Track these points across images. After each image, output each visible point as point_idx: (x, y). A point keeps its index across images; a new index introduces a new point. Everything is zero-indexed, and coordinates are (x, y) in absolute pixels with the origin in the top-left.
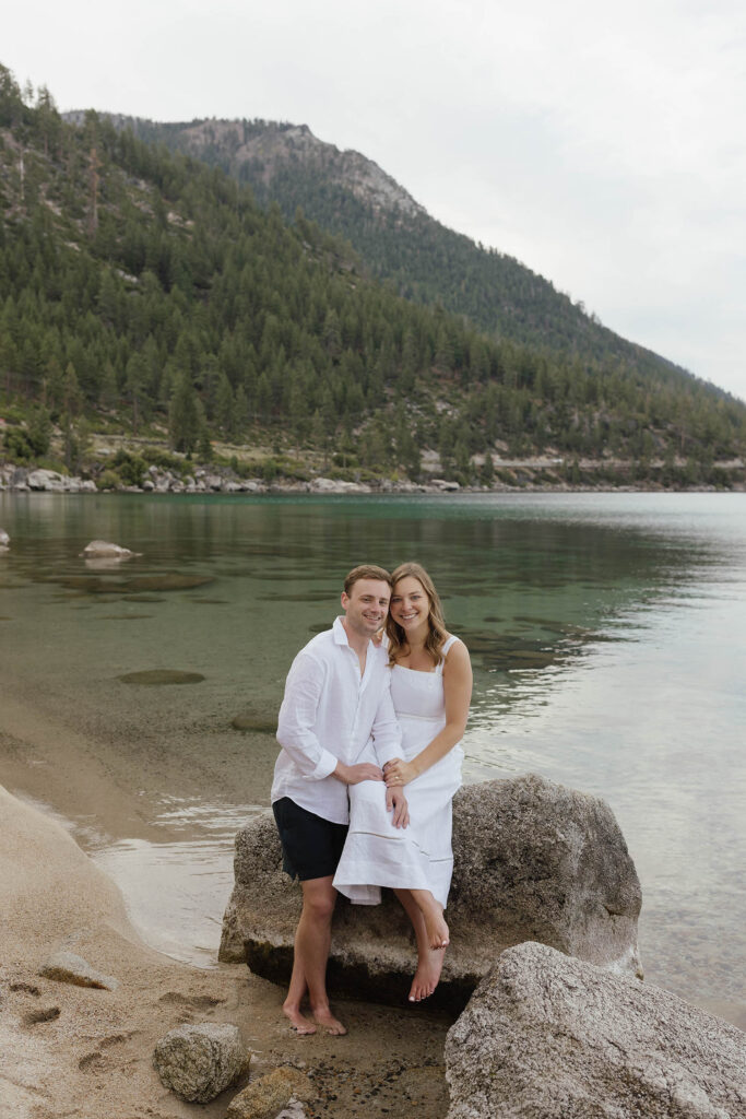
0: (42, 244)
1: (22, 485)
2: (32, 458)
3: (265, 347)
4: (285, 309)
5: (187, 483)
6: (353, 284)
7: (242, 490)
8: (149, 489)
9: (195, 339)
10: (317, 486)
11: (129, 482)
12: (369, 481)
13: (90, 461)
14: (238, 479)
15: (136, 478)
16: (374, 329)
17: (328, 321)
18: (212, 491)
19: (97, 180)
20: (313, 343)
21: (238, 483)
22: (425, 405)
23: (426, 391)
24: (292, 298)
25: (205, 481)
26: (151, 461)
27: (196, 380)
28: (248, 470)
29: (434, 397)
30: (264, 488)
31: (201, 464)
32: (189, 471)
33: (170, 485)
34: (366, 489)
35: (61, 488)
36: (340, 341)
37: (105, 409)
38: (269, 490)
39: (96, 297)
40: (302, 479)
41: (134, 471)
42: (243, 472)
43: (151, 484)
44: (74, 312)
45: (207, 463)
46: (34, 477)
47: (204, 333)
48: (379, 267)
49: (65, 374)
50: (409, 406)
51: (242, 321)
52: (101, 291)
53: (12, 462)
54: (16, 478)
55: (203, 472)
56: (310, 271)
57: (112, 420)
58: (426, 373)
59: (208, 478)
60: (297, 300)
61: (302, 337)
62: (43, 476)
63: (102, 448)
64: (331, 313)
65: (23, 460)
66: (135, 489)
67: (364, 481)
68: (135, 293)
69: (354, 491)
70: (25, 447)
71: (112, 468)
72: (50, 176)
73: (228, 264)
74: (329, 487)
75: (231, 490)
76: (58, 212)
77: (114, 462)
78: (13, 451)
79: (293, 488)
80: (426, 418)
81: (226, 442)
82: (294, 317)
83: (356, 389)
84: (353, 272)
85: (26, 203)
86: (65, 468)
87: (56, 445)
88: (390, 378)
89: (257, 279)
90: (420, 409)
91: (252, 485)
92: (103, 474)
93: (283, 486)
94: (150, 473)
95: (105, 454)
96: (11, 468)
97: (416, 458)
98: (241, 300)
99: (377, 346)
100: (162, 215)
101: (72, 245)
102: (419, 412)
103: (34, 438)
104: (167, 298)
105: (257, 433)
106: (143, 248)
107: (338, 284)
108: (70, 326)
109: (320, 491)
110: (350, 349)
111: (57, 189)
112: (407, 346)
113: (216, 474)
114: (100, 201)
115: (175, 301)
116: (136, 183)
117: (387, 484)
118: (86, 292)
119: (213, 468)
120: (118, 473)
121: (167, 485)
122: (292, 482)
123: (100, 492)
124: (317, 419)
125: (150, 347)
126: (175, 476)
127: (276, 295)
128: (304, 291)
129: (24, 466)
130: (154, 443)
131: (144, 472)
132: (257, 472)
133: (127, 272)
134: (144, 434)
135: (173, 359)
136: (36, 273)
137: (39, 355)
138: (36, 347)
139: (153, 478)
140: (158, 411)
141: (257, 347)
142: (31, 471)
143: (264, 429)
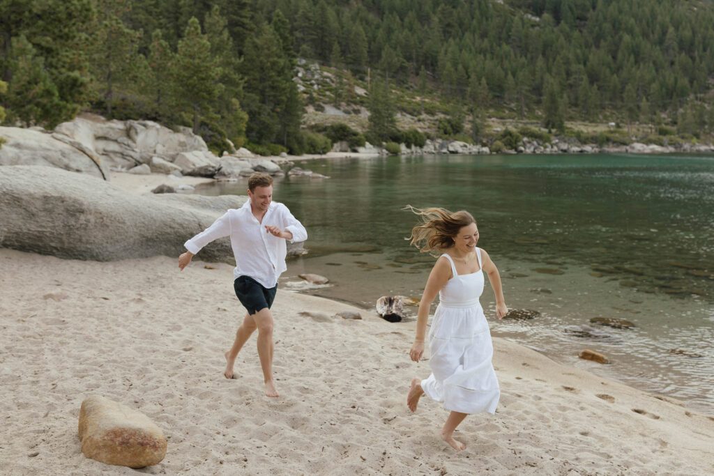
0: (480, 3)
1: (445, 150)
2: (452, 135)
3: (620, 56)
4: (637, 30)
5: (545, 147)
6: (695, 6)
7: (581, 151)
8: (521, 151)
9: (571, 56)
10: (633, 148)
11: (509, 147)
12: (674, 144)
13: (487, 136)
14: (579, 144)
15: (514, 145)
16: (704, 38)
17: (668, 36)
18: (560, 152)
20: (657, 52)
21: (579, 147)
24: (644, 21)
25: (557, 146)
26: (524, 133)
27: (569, 82)
28: (587, 139)
30: (597, 150)
31: (556, 135)
32: (549, 140)
33: (534, 149)
34: (671, 149)
35: (466, 151)
36: (677, 48)
37: (509, 102)
38: (600, 152)
39: (510, 34)
40: (624, 144)
41: (513, 141)
42: (582, 140)
43: (522, 148)
44: (495, 44)
45: (560, 135)
46: (452, 146)
47: (578, 51)
49: (480, 84)
51: (606, 40)
52: (513, 30)
53: (441, 137)
54: (442, 146)
55: (557, 141)
57: (511, 110)
59: (560, 144)
60: (648, 23)
61: (646, 46)
62: (457, 145)
63: (496, 127)
64: (671, 30)
65: (447, 136)
66: (513, 152)
67: (670, 144)
68: (537, 28)
70: (449, 128)
71: (500, 140)
73: (600, 3)
74: (641, 149)
75: (574, 151)
77: (502, 135)
78: (442, 131)
79: (616, 150)
81: (584, 121)
82: (645, 35)
83: (685, 81)
86: (470, 140)
87: (467, 126)
88: (712, 72)
89: (620, 12)
91: (588, 148)
92: (495, 143)
93: (610, 149)
94: (524, 143)
95: (498, 131)
96: (440, 141)
98: (607, 26)
99: (705, 50)
101: (500, 1)
103: (454, 123)
104: (556, 29)
105: (608, 114)
107: (682, 9)
108: (492, 53)
109: (635, 151)
110: (683, 54)
113: (565, 142)
115: (561, 31)
117: (687, 146)
118: (504, 31)
119: (563, 138)
120: (503, 142)
121: (532, 149)
122: (618, 146)
123: (491, 154)
124: (644, 104)
125: (540, 62)
126: (539, 144)
127: (632, 21)
128: (654, 16)
129: (447, 139)
130: (532, 123)
131: (519, 141)
132: (594, 140)
133: (533, 15)
134: (528, 118)
135: (554, 70)
136: (475, 22)
137: (467, 73)
138: (466, 68)
139: (524, 145)
140: (539, 102)
141: (614, 58)
142: (450, 142)
143: (614, 112)
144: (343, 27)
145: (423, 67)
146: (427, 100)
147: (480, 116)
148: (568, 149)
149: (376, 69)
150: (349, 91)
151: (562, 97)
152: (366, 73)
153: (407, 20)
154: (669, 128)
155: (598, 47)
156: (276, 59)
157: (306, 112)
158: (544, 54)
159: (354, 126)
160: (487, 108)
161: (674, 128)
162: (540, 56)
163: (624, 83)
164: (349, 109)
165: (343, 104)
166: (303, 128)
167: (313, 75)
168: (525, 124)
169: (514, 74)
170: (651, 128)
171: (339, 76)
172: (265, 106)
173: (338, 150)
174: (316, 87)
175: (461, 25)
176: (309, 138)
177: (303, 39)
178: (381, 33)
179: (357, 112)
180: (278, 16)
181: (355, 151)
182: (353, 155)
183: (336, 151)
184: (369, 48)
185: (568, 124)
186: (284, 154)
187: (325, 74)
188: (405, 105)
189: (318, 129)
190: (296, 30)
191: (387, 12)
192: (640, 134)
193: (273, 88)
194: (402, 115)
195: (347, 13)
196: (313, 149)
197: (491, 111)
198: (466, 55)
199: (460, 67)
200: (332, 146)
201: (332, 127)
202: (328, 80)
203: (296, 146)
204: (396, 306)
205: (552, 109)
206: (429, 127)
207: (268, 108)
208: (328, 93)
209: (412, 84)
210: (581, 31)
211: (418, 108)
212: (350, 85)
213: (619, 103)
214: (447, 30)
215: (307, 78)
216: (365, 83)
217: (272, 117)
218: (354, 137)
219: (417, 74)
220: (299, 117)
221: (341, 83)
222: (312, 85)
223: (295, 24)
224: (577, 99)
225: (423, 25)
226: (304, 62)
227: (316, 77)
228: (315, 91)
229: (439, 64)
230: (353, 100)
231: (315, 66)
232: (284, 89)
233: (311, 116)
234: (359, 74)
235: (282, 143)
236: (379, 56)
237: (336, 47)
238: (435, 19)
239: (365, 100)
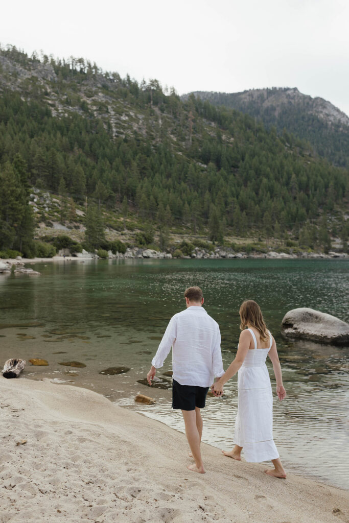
0: (166, 154)
1: (140, 256)
2: (145, 245)
3: (260, 192)
4: (272, 175)
5: (211, 254)
6: (309, 161)
7: (235, 257)
8: (194, 257)
9: (228, 192)
10: (270, 255)
11: (186, 254)
12: (297, 253)
13: (170, 246)
14: (234, 252)
15: (189, 253)
16: (315, 182)
17: (292, 180)
18: (221, 258)
19: (192, 124)
20: (285, 190)
21: (233, 254)
22: (339, 217)
23: (339, 210)
24: (276, 170)
25: (219, 254)
26: (196, 244)
27: (227, 209)
28: (239, 248)
29: (343, 213)
30: (246, 256)
31: (218, 246)
32: (213, 250)
34: (295, 256)
35: (156, 257)
36: (297, 188)
37: (185, 223)
38: (248, 257)
39: (187, 175)
40: (264, 252)
41: (188, 249)
42: (236, 249)
43: (195, 255)
44: (176, 182)
45: (221, 245)
46: (145, 252)
47: (233, 189)
48: (330, 151)
49: (165, 209)
50: (330, 217)
51: (251, 182)
52: (188, 173)
53: (137, 247)
54: (138, 253)
55: (219, 250)
56: (286, 157)
57: (187, 228)
58: (340, 202)
59: (221, 252)
60: (278, 171)
61: (277, 187)
62: (149, 252)
63: (177, 240)
64: (294, 176)
65: (142, 245)
66: (188, 257)
67: (294, 253)
68: (205, 172)
69: (286, 257)
70: (143, 240)
71: (179, 249)
72: (173, 124)
73: (247, 156)
74: (275, 256)
75: (230, 257)
76: (175, 139)
77: (181, 246)
78: (138, 242)
79: (258, 256)
80: (339, 223)
81: (237, 236)
82: (277, 179)
83: (303, 211)
84: (310, 156)
85: (161, 137)
86: (158, 249)
87: (156, 239)
88: (321, 204)
89: (261, 163)
90: (335, 219)
91: (239, 255)
92: (176, 251)
93: (256, 256)
94: (196, 251)
95: (178, 243)
96: (137, 249)
97: (328, 241)
98: (252, 172)
99: (315, 190)
100: (219, 137)
101: (180, 153)
102: (335, 220)
103: (147, 237)
104: (217, 173)
105: (253, 232)
106: (210, 152)
107: (300, 162)
108: (174, 188)
109: (271, 257)
110: (302, 192)
111: (175, 130)
112: (330, 190)
113: (224, 250)
114: (193, 133)
115: (222, 175)
116: (210, 124)
117: (305, 254)
118: (183, 173)
119: (223, 248)
120: (182, 250)
121: (202, 255)
122: (259, 254)
123: (173, 259)
124: (277, 225)
125: (207, 196)
126: (206, 252)
127: (268, 169)
128: (282, 166)
129: (142, 248)
130: (202, 238)
131: (193, 250)
132: (244, 249)
133: (202, 163)
134: (199, 234)
135: (217, 201)
136: (162, 166)
137: (156, 201)
138: (156, 198)
139: (196, 253)
140: (206, 223)
141: (257, 194)
142: (144, 250)
143: (257, 230)
144: (68, 167)
145: (125, 197)
146: (128, 220)
147: (165, 231)
148: (226, 255)
149: (91, 197)
150: (71, 213)
151: (222, 220)
152: (84, 200)
153: (114, 163)
154: (293, 241)
155: (246, 186)
156: (14, 188)
157: (39, 227)
158: (210, 190)
159: (74, 238)
160: (170, 226)
161: (297, 242)
162: (207, 191)
163: (263, 211)
164: (72, 225)
165: (67, 221)
166: (36, 239)
167: (45, 201)
168: (197, 238)
169: (189, 204)
170: (282, 242)
171: (64, 202)
172: (5, 222)
173: (62, 255)
174: (47, 209)
175: (152, 168)
176: (39, 246)
177: (38, 175)
178: (96, 173)
179: (77, 228)
180: (18, 157)
181: (75, 256)
182: (73, 259)
183: (60, 256)
184: (87, 182)
185: (226, 238)
186: (20, 257)
187: (54, 200)
188: (112, 223)
189: (46, 239)
190: (33, 168)
191: (100, 158)
192: (275, 246)
193: (12, 209)
194: (110, 230)
195: (71, 157)
196: (42, 254)
197: (174, 228)
198: (156, 189)
199: (152, 197)
200: (57, 252)
201: (58, 238)
202: (56, 205)
203: (29, 252)
204: (19, 366)
205: (215, 227)
206: (129, 239)
207: (7, 224)
208: (56, 214)
209: (118, 209)
210: (234, 175)
211: (121, 225)
212: (72, 208)
213: (260, 224)
214: (143, 172)
215: (41, 203)
216: (84, 207)
217: (11, 231)
218: (74, 246)
219: (121, 202)
220: (32, 230)
221: (65, 207)
222: (44, 207)
223: (33, 164)
224: (232, 221)
225: (126, 168)
226: (38, 191)
227: (47, 202)
228: (46, 212)
229: (137, 195)
230: (74, 219)
231: (47, 194)
232: (20, 210)
233: (43, 230)
234: (79, 201)
235: (19, 250)
236: (94, 189)
237: (62, 181)
238: (135, 164)
239: (83, 219)
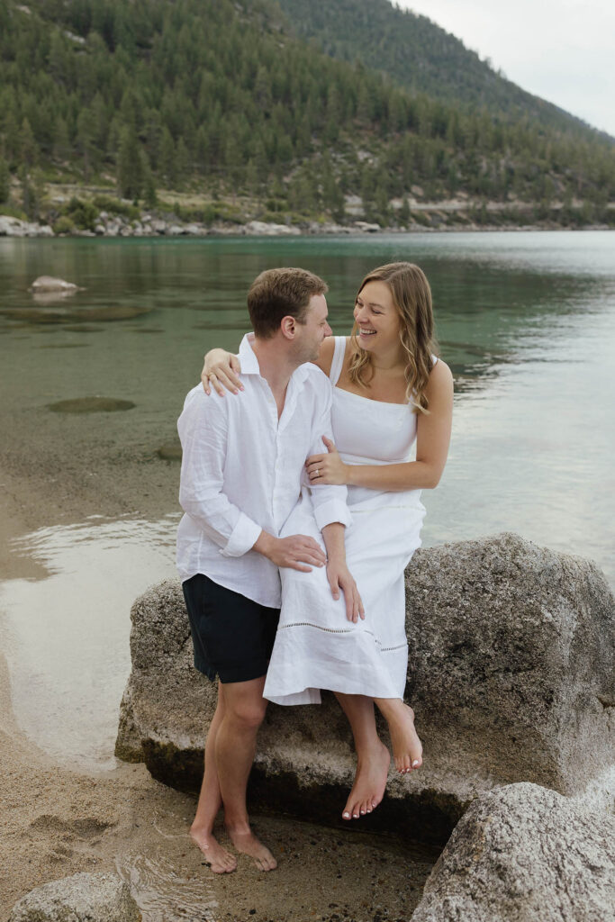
3: (202, 102)
4: (220, 66)
5: (135, 227)
6: (282, 42)
7: (184, 233)
8: (100, 233)
9: (139, 96)
10: (252, 229)
11: (81, 226)
12: (299, 223)
13: (46, 208)
14: (180, 223)
15: (89, 224)
16: (301, 84)
17: (259, 78)
18: (157, 234)
20: (246, 98)
21: (180, 226)
22: (349, 154)
23: (349, 141)
24: (226, 56)
25: (151, 225)
26: (102, 206)
27: (141, 133)
28: (189, 215)
29: (356, 147)
30: (204, 231)
31: (146, 210)
32: (136, 216)
33: (120, 229)
34: (296, 231)
35: (20, 232)
36: (270, 96)
37: (59, 160)
38: (209, 234)
39: (47, 57)
40: (239, 223)
41: (87, 216)
42: (186, 218)
43: (101, 228)
44: (27, 71)
45: (151, 208)
47: (147, 90)
48: (305, 28)
49: (21, 128)
50: (333, 155)
51: (181, 78)
52: (52, 52)
55: (149, 217)
56: (242, 30)
57: (65, 171)
58: (349, 125)
59: (153, 223)
60: (231, 58)
61: (236, 93)
62: (4, 223)
63: (57, 196)
64: (262, 70)
66: (88, 233)
67: (294, 224)
68: (82, 53)
69: (285, 233)
71: (67, 215)
73: (167, 27)
74: (263, 230)
75: (174, 234)
77: (68, 208)
79: (230, 231)
80: (350, 166)
81: (169, 189)
82: (229, 74)
83: (286, 140)
84: (281, 32)
86: (24, 215)
87: (15, 194)
88: (317, 130)
89: (194, 39)
90: (345, 158)
92: (59, 220)
93: (221, 229)
94: (101, 219)
95: (60, 202)
97: (341, 202)
98: (180, 59)
99: (304, 100)
101: (24, 8)
102: (343, 161)
104: (112, 57)
105: (196, 181)
106: (89, 11)
107: (268, 43)
108: (24, 84)
109: (254, 233)
110: (280, 104)
112: (332, 101)
113: (161, 219)
115: (120, 60)
117: (315, 226)
118: (37, 52)
119: (158, 214)
120: (72, 219)
121: (116, 229)
122: (230, 226)
123: (56, 237)
124: (251, 168)
125: (98, 103)
126: (123, 221)
127: (211, 54)
128: (237, 50)
130: (104, 191)
131: (96, 218)
132: (198, 216)
133: (75, 33)
134: (95, 184)
139: (104, 223)
140: (111, 161)
141: (196, 103)
143: (203, 178)
148: (166, 228)
154: (279, 202)
155: (172, 86)
168: (96, 192)
185: (161, 195)
192: (253, 210)
205: (133, 170)
213: (220, 167)
